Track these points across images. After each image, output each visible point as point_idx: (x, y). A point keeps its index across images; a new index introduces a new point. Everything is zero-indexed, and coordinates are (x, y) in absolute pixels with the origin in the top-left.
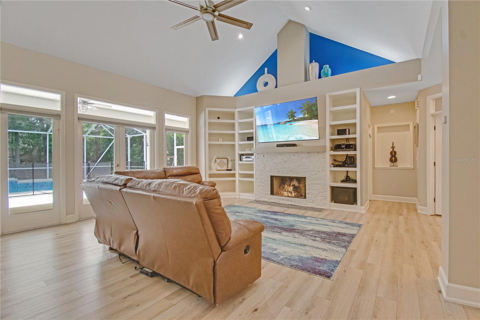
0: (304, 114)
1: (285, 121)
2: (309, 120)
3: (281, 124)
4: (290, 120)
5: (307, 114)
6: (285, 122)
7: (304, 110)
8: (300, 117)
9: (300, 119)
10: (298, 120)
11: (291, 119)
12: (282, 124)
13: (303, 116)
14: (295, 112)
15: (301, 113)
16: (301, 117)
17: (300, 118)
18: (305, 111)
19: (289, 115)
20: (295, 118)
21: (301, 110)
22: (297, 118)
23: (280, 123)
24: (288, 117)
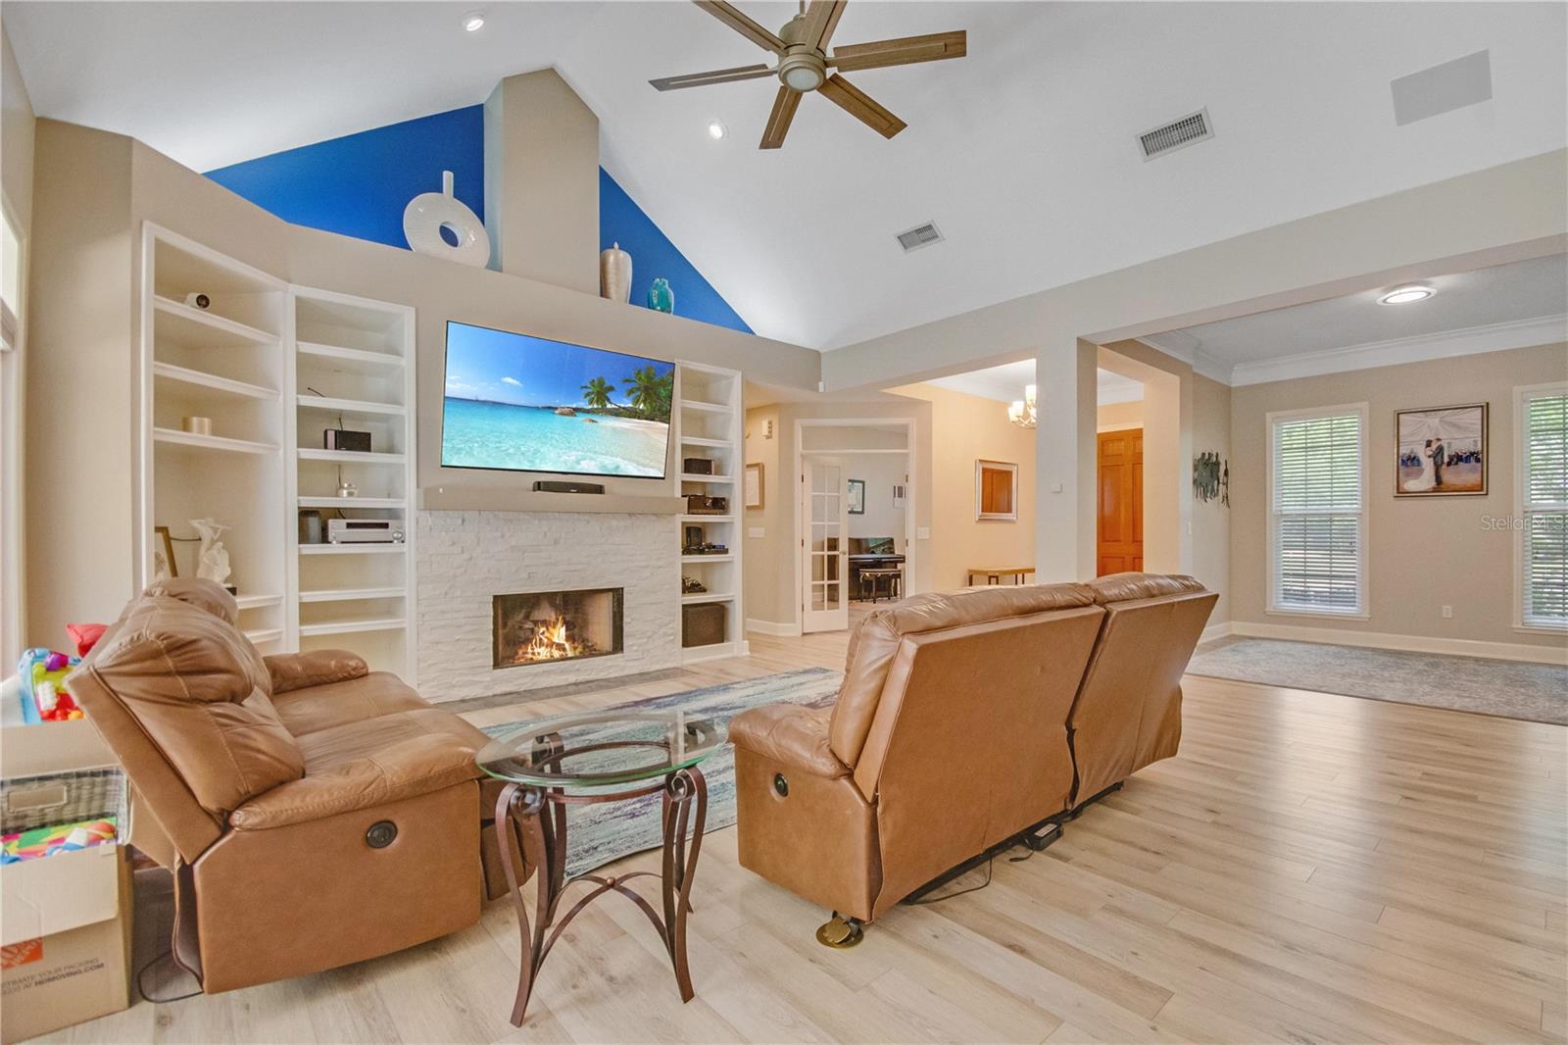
0: (636, 402)
1: (574, 406)
2: (646, 419)
3: (556, 412)
4: (590, 407)
5: (644, 402)
6: (574, 409)
7: (638, 389)
8: (622, 405)
9: (622, 410)
10: (617, 413)
11: (595, 406)
12: (562, 414)
13: (631, 405)
14: (611, 389)
15: (629, 395)
16: (627, 406)
17: (624, 408)
18: (639, 393)
19: (590, 390)
20: (609, 406)
21: (629, 386)
22: (614, 406)
23: (556, 408)
24: (587, 395)
